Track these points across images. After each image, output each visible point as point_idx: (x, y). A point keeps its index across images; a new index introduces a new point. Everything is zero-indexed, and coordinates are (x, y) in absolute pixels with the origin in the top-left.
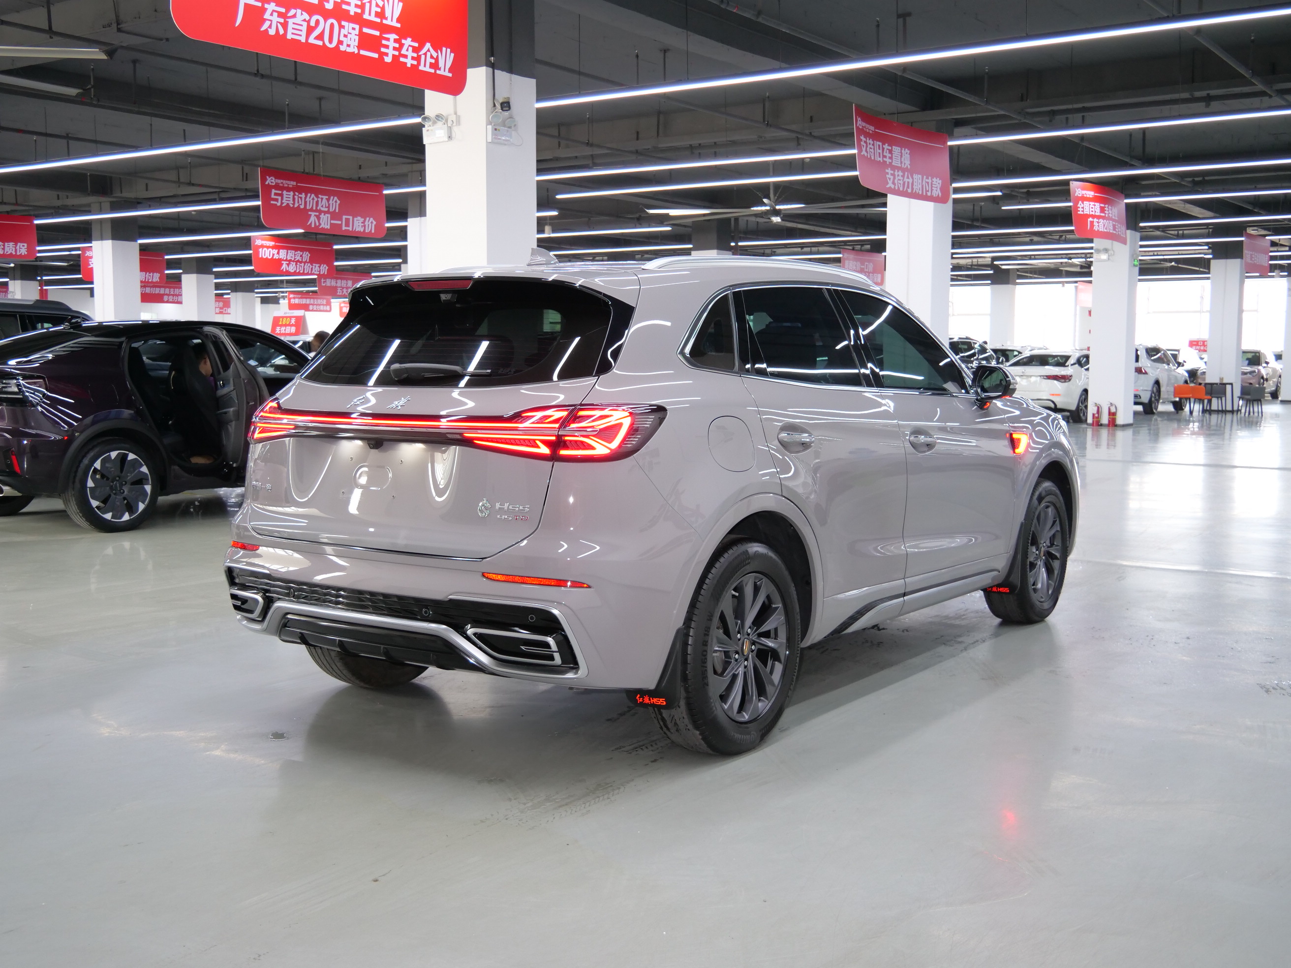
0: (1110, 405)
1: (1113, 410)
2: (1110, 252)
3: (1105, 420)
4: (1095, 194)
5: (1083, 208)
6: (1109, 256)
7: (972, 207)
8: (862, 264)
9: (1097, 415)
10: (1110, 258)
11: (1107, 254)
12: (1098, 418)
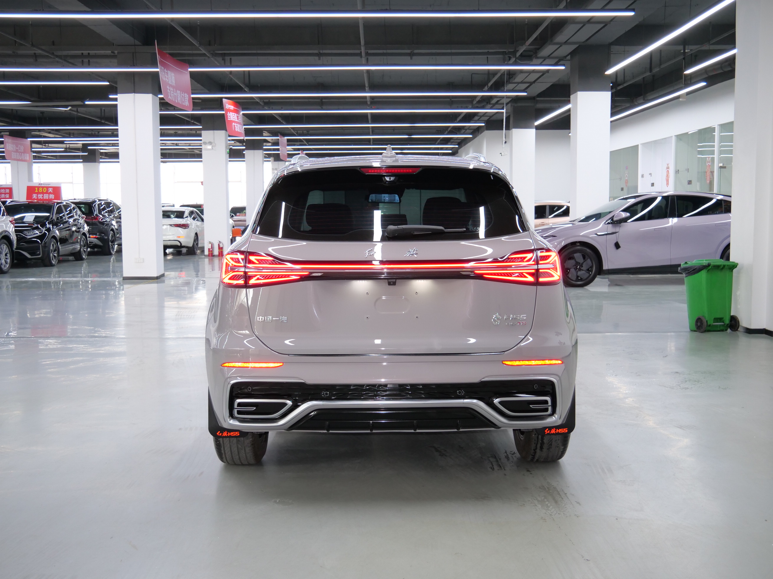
0: (219, 243)
1: (221, 246)
2: (213, 144)
3: (216, 252)
4: (234, 108)
5: (230, 116)
6: (212, 147)
7: (100, 111)
8: (17, 147)
9: (211, 250)
10: (213, 148)
11: (211, 146)
12: (212, 251)
